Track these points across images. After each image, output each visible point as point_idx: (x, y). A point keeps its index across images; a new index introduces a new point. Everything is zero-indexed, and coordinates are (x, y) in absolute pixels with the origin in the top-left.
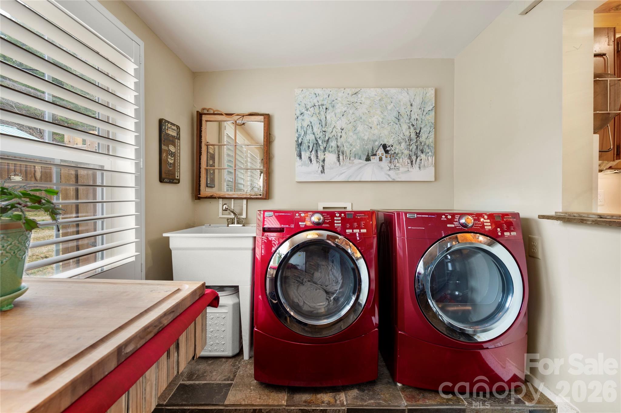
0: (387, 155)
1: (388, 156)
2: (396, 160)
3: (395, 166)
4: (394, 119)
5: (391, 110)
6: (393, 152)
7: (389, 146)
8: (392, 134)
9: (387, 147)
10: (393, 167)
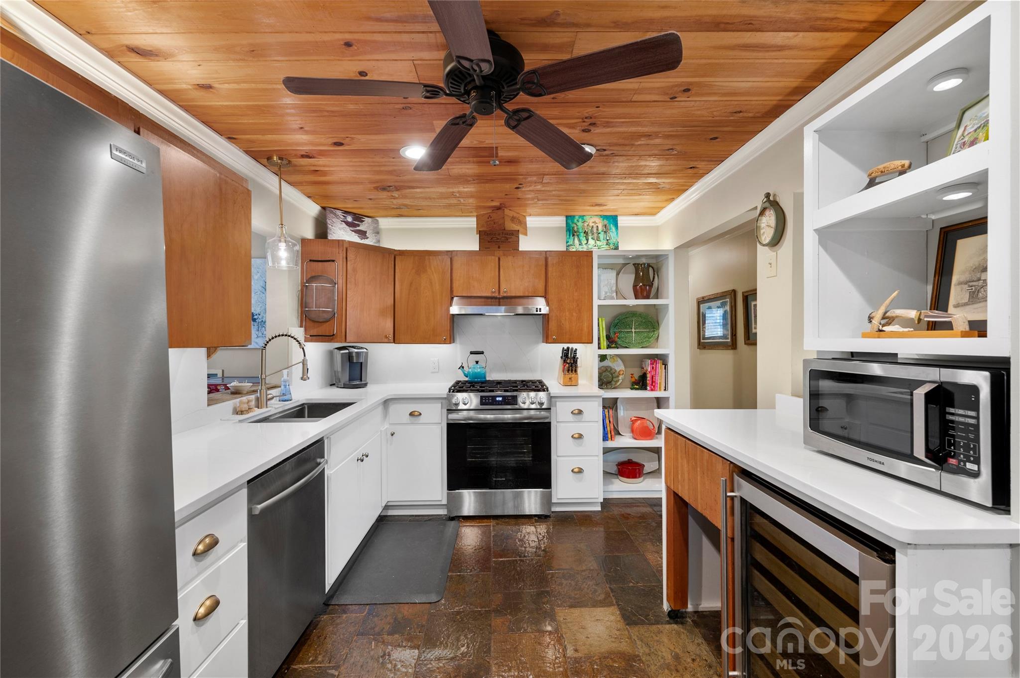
0: (254, 323)
1: (256, 324)
2: (264, 328)
3: (263, 334)
4: (261, 288)
5: (257, 280)
6: (260, 321)
7: (256, 315)
8: (259, 303)
9: (254, 316)
10: (260, 334)
